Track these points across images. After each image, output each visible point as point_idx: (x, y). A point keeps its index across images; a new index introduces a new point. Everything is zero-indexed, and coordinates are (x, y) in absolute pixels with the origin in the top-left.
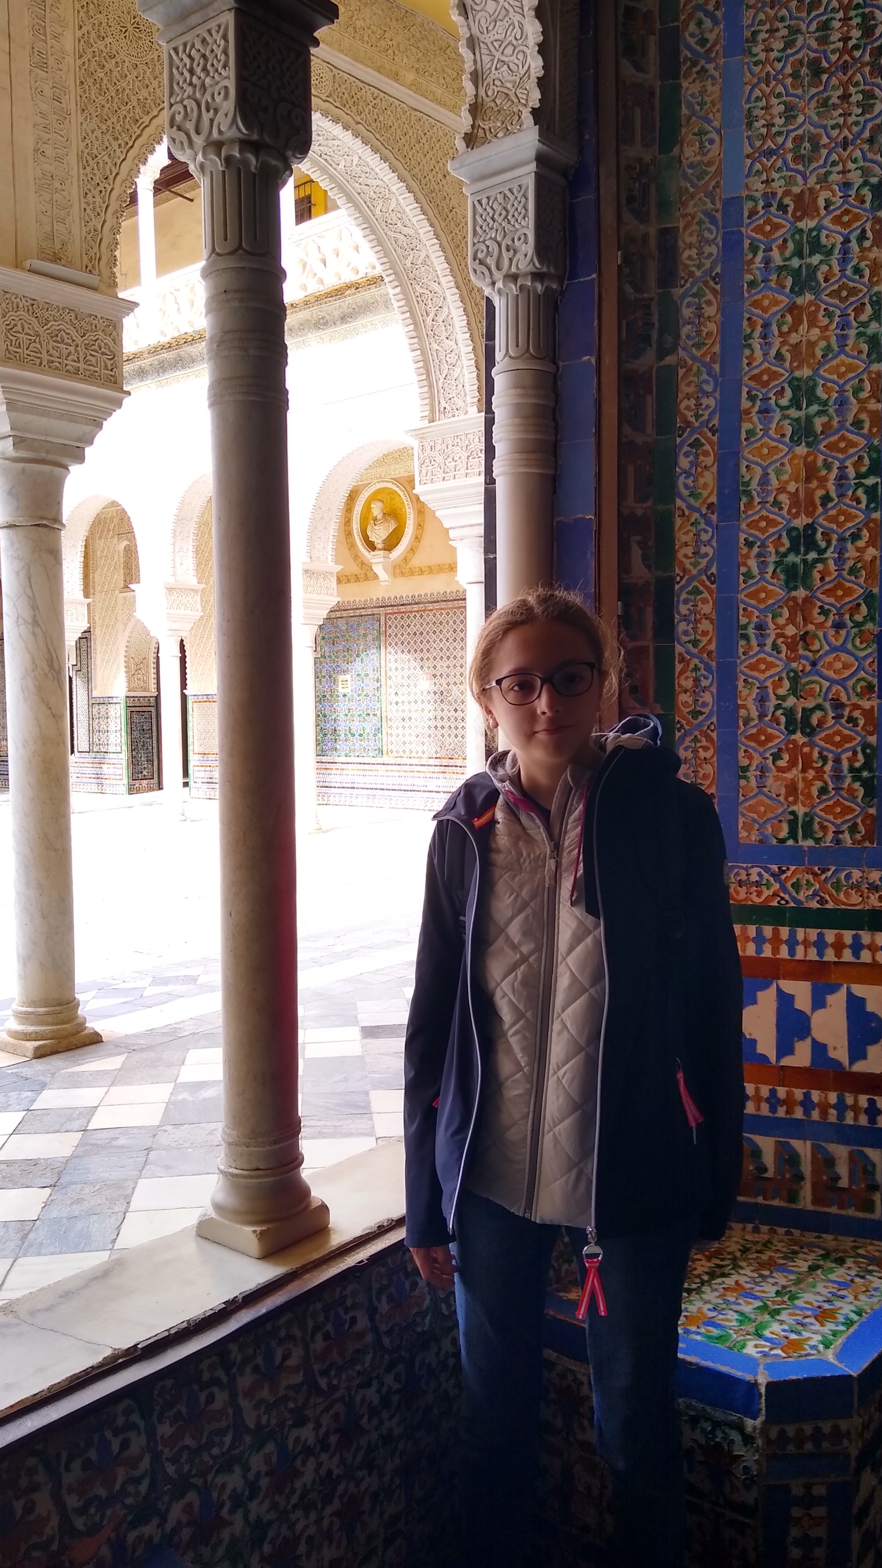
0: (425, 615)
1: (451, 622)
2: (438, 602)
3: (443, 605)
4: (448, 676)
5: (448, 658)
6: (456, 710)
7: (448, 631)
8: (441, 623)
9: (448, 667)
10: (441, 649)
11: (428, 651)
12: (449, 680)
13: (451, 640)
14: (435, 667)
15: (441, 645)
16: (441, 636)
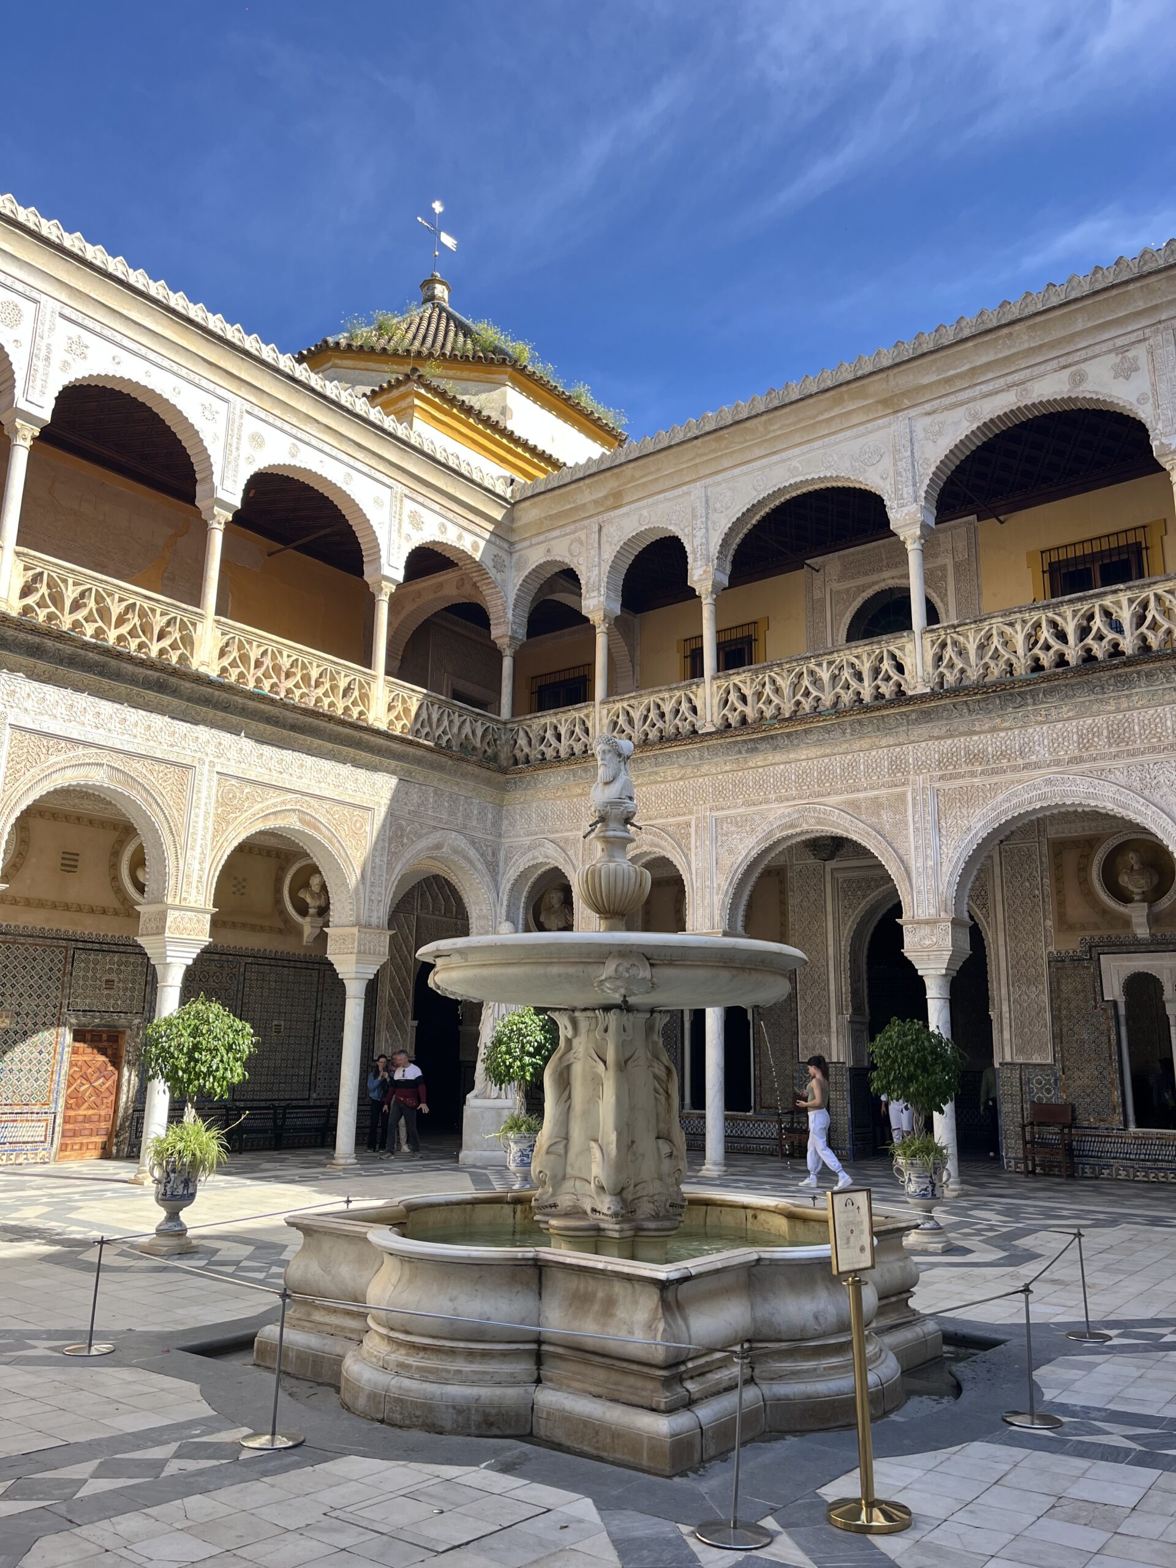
0: (13, 948)
1: (48, 960)
2: (32, 936)
3: (40, 941)
4: (36, 1015)
5: (39, 996)
6: (40, 1052)
7: (42, 969)
8: (35, 959)
9: (38, 1006)
10: (31, 987)
11: (13, 986)
12: (37, 1020)
13: (44, 978)
14: (20, 1005)
15: (32, 982)
16: (33, 973)
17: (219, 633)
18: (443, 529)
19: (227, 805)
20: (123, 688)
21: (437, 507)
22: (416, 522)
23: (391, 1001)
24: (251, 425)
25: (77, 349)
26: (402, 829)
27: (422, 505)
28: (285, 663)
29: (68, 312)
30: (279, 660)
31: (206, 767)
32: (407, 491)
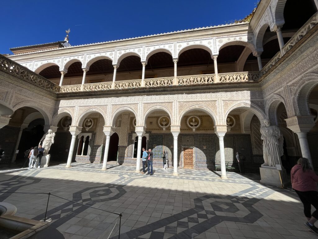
17: (177, 79)
18: (229, 39)
19: (181, 107)
20: (159, 93)
21: (226, 36)
22: (220, 42)
23: (255, 142)
24: (178, 44)
25: (148, 50)
26: (227, 103)
27: (222, 38)
28: (192, 79)
29: (147, 46)
30: (191, 79)
31: (175, 102)
32: (217, 37)
